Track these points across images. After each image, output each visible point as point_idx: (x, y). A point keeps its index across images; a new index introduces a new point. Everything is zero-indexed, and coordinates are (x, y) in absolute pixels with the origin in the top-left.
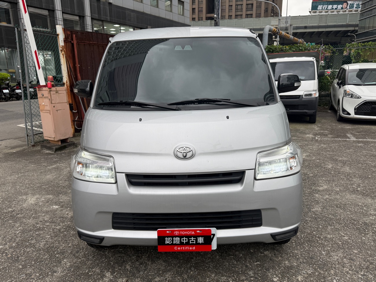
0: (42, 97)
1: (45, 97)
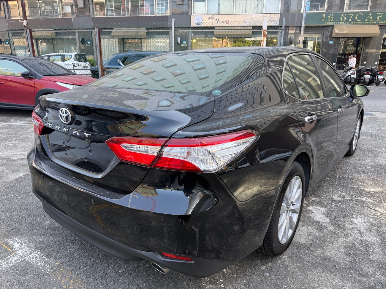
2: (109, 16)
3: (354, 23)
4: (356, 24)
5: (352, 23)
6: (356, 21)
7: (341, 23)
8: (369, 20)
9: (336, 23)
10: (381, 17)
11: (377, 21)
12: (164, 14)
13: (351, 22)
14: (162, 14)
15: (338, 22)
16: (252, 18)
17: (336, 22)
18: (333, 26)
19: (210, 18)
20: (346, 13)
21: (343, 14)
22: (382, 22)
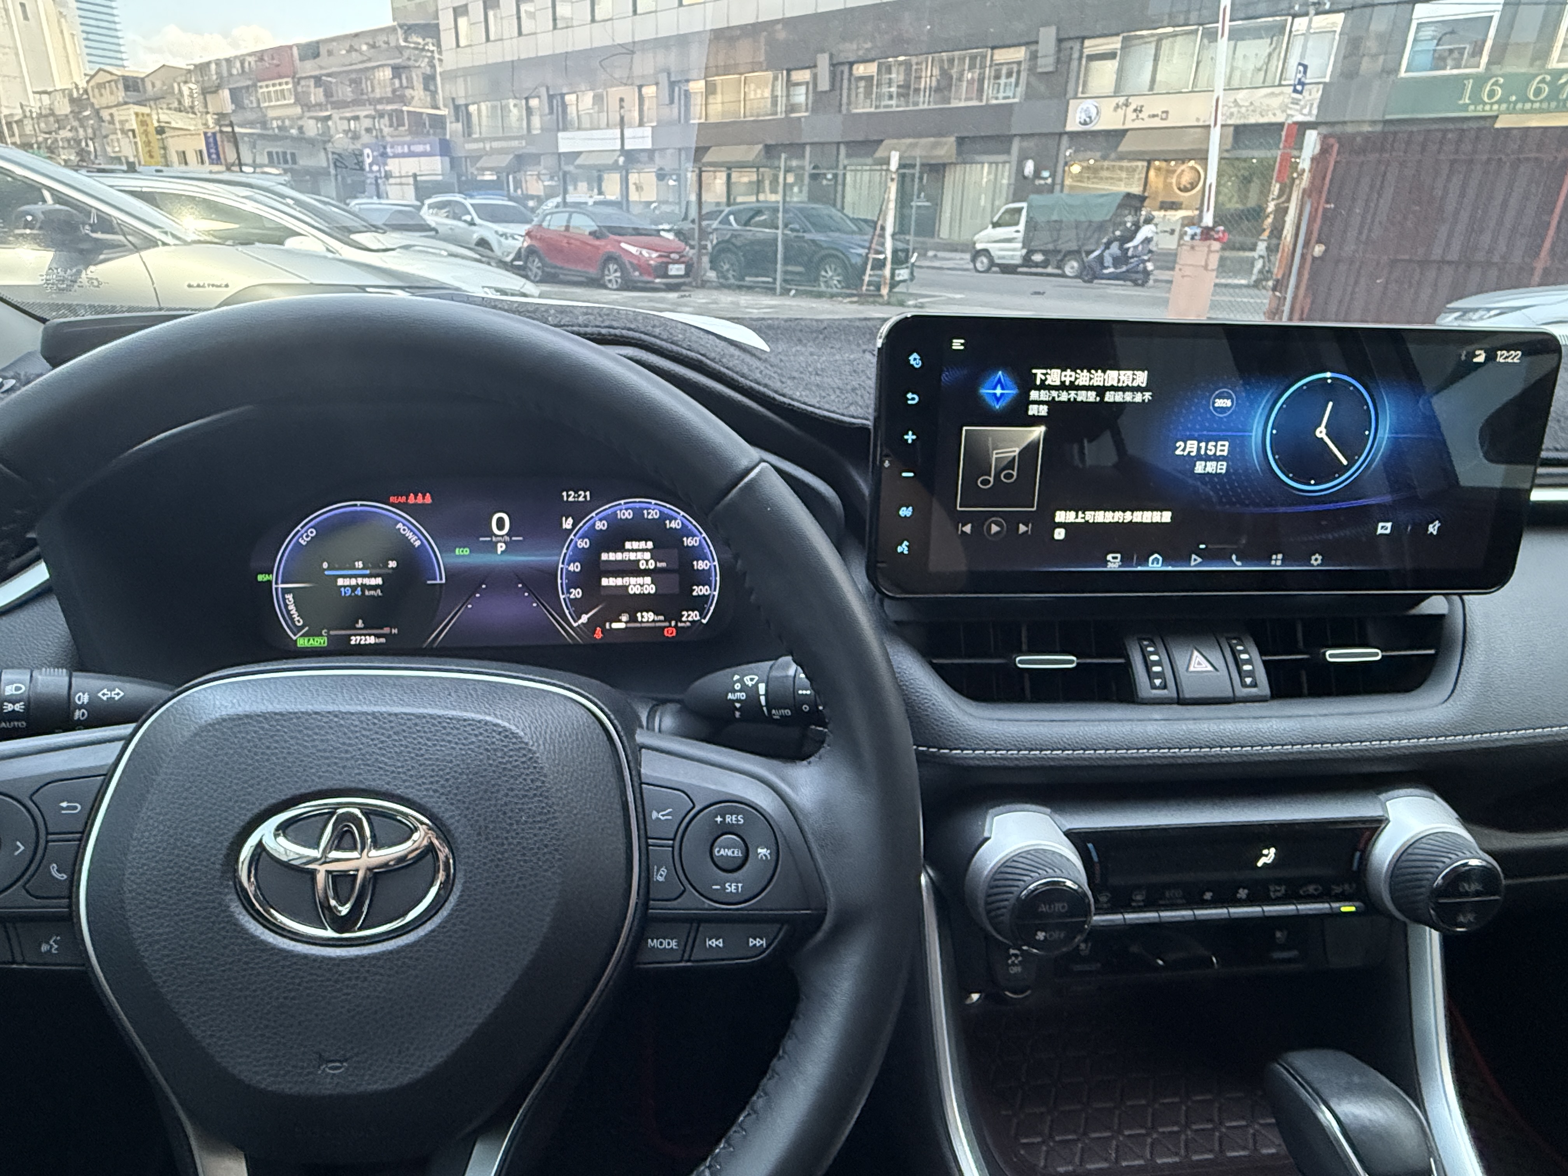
2: (882, 110)
7: (1528, 106)
12: (1008, 98)
13: (1565, 100)
14: (1005, 98)
15: (1516, 102)
16: (1235, 101)
17: (1509, 103)
18: (1496, 118)
19: (1117, 106)
20: (1549, 72)
21: (1541, 74)
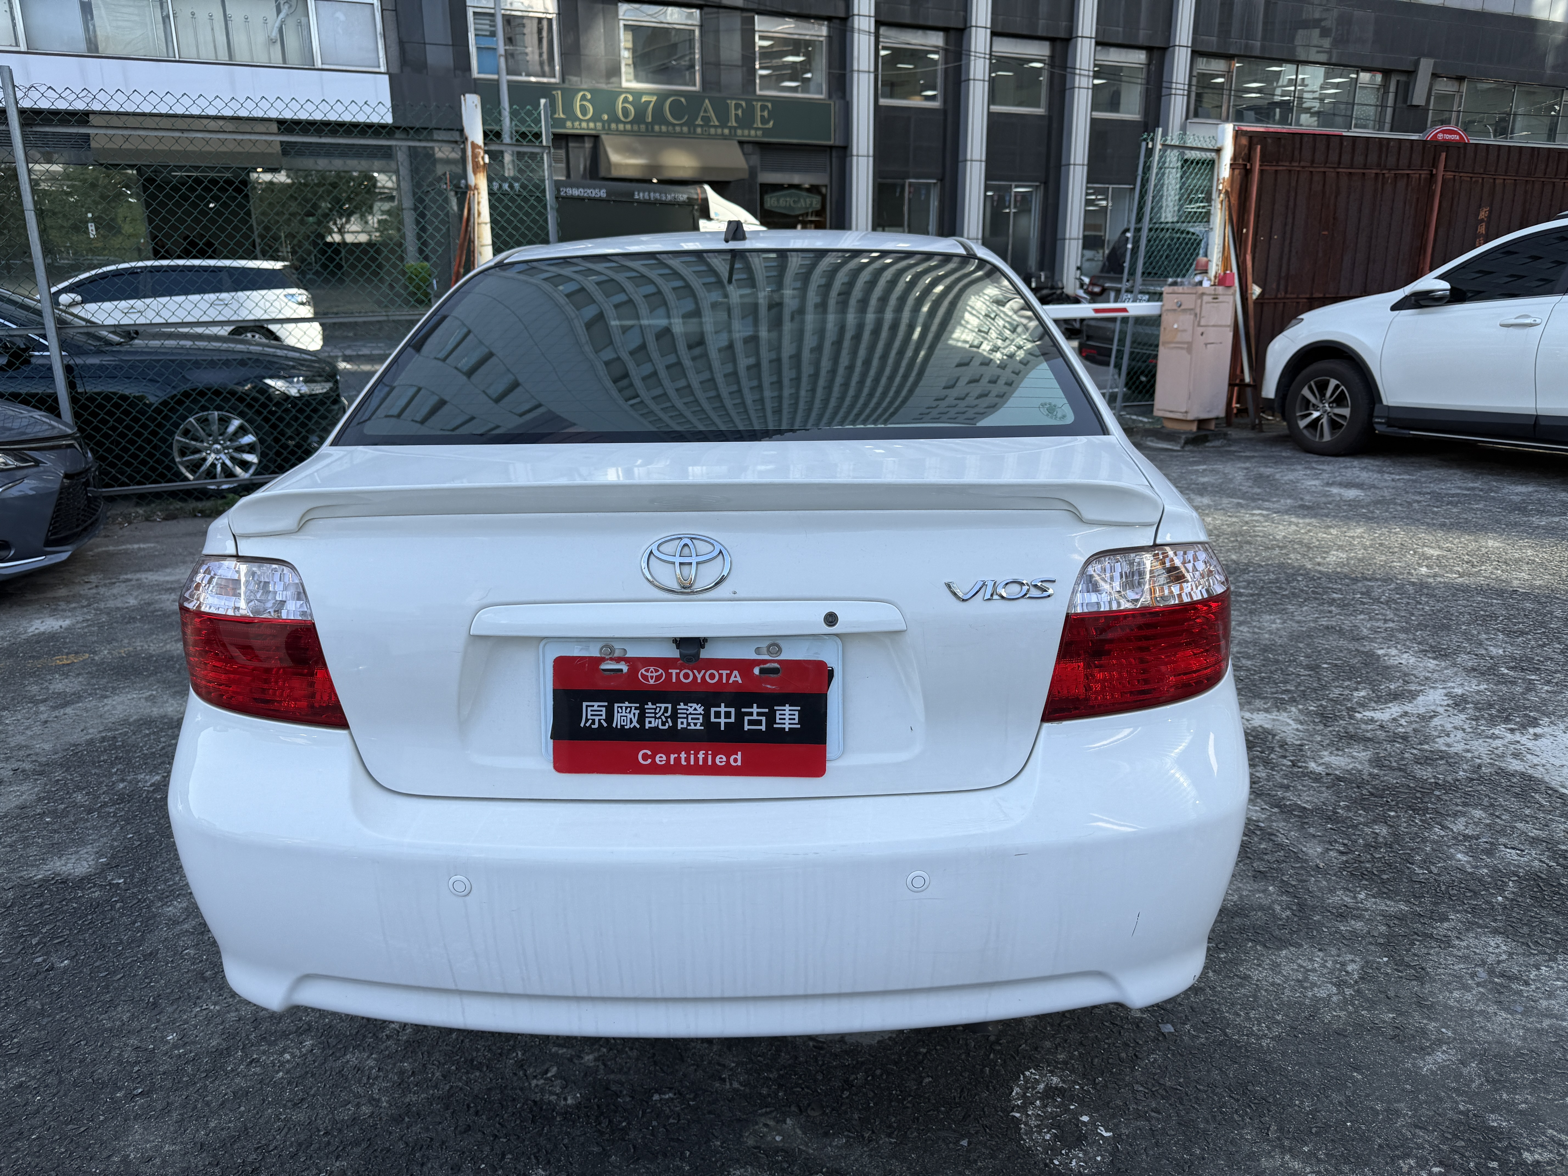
0: (1174, 310)
1: (1185, 310)
3: (664, 128)
4: (668, 135)
5: (657, 128)
6: (668, 124)
7: (621, 127)
8: (706, 120)
9: (603, 126)
10: (740, 112)
11: (730, 128)
13: (653, 124)
15: (609, 122)
17: (603, 122)
18: (596, 138)
20: (629, 91)
21: (622, 93)
22: (746, 132)
